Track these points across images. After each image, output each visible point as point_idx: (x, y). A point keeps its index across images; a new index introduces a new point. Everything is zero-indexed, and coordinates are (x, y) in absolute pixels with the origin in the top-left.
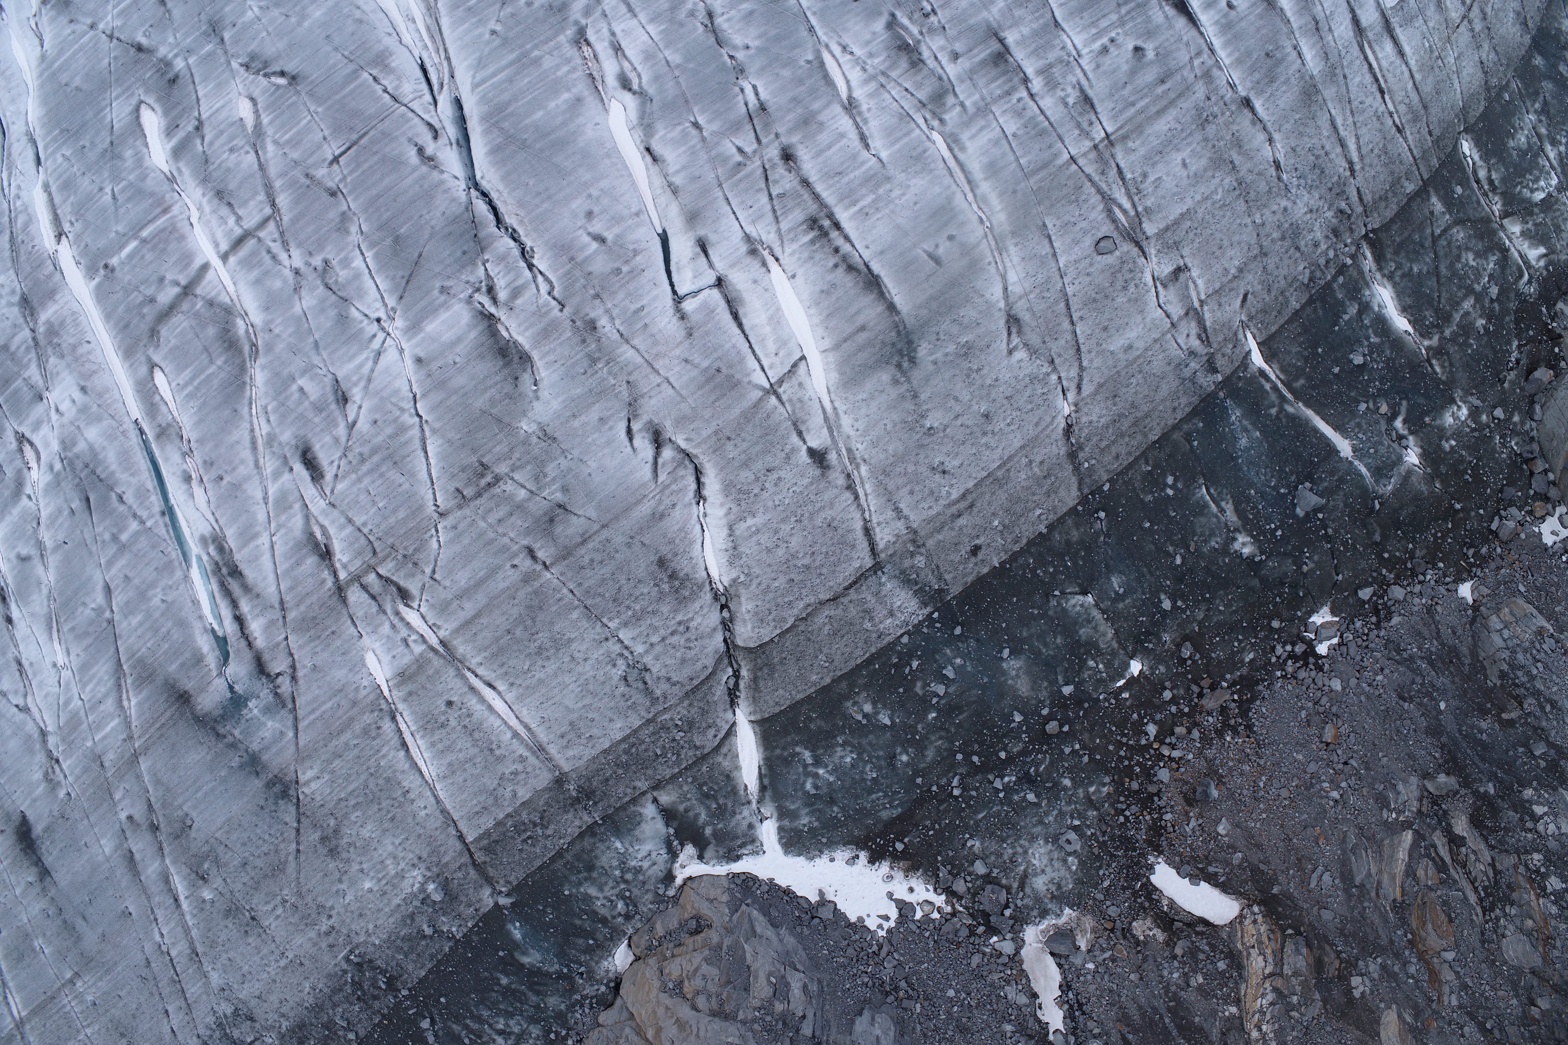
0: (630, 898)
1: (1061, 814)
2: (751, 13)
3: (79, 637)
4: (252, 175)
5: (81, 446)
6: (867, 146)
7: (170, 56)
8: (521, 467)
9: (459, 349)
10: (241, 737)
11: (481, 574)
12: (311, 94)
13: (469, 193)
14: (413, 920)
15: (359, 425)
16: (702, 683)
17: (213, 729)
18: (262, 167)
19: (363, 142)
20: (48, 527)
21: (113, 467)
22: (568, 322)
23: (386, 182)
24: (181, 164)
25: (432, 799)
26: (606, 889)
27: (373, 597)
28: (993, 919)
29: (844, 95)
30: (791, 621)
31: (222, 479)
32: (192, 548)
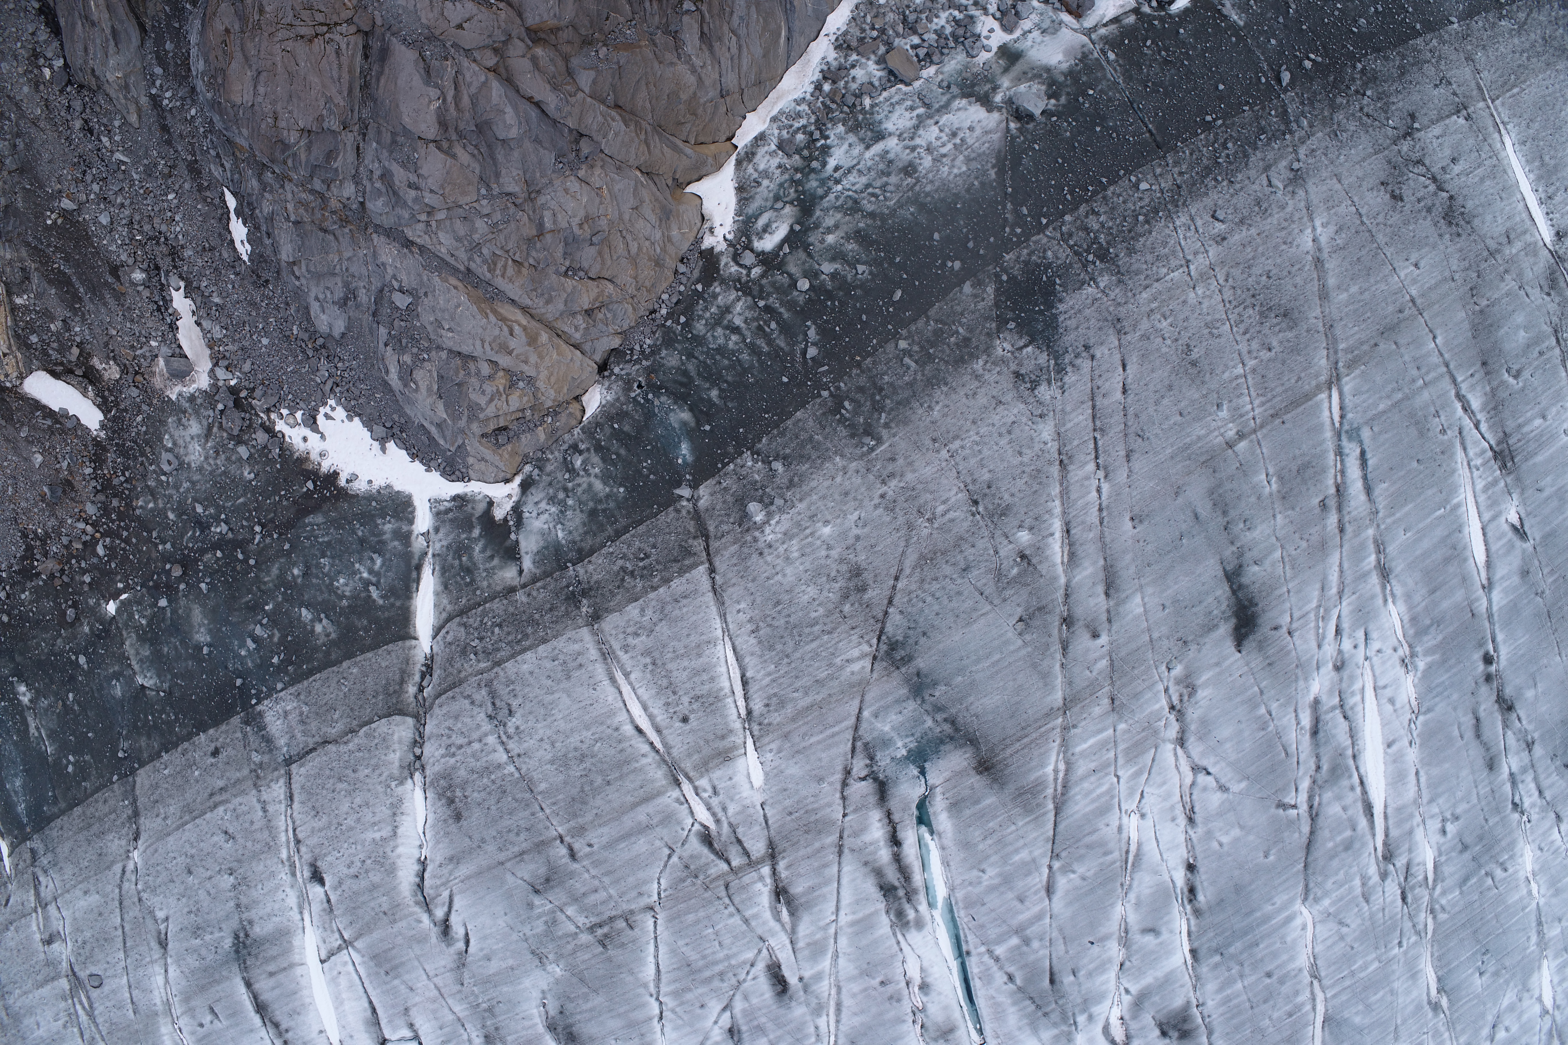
0: (568, 471)
1: (177, 487)
3: (1102, 844)
5: (1048, 1035)
8: (567, 935)
10: (926, 717)
11: (623, 845)
14: (791, 481)
15: (719, 1008)
16: (445, 692)
17: (957, 730)
20: (1110, 960)
21: (1012, 1009)
25: (729, 619)
26: (585, 486)
27: (739, 842)
28: (231, 404)
30: (362, 732)
31: (882, 983)
32: (939, 915)
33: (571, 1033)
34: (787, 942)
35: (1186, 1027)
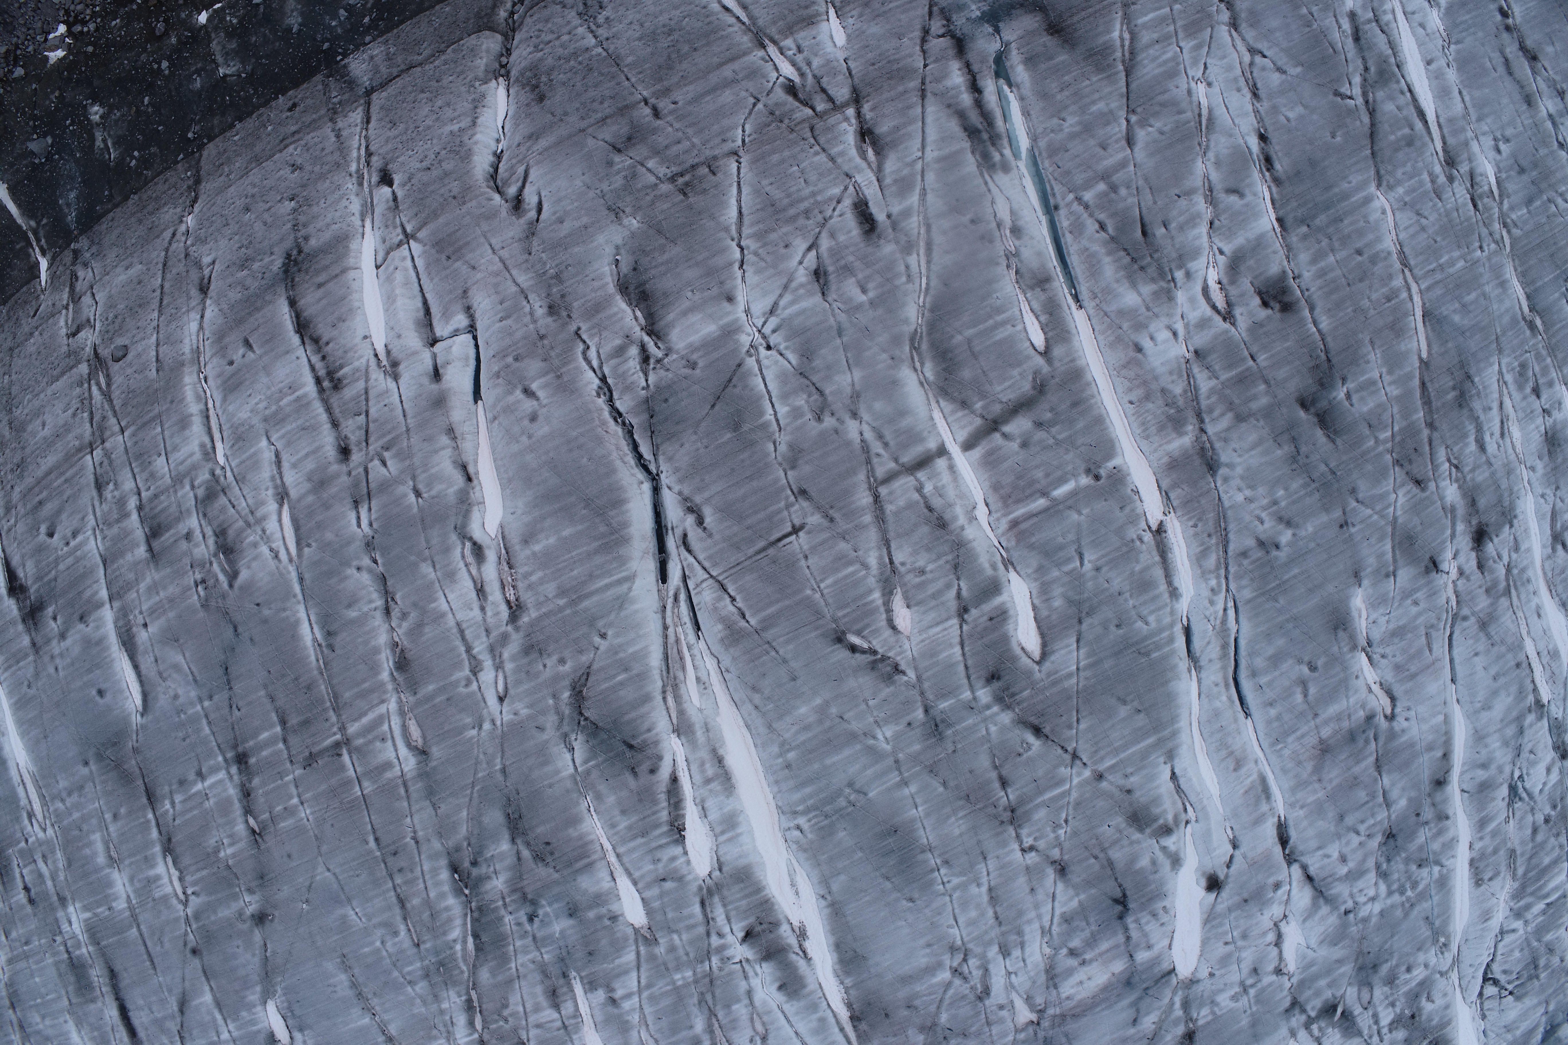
2: (349, 606)
3: (1173, 103)
4: (899, 536)
5: (1147, 289)
6: (277, 455)
7: (995, 709)
8: (646, 187)
9: (686, 304)
11: (708, 98)
12: (819, 615)
13: (658, 468)
15: (804, 246)
18: (887, 543)
19: (761, 544)
20: (1199, 217)
21: (1107, 259)
22: (574, 316)
23: (741, 492)
24: (989, 572)
27: (824, 91)
29: (286, 507)
30: (450, 50)
31: (973, 221)
32: (1023, 166)
33: (643, 292)
34: (874, 179)
35: (1286, 299)
